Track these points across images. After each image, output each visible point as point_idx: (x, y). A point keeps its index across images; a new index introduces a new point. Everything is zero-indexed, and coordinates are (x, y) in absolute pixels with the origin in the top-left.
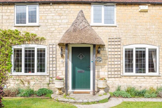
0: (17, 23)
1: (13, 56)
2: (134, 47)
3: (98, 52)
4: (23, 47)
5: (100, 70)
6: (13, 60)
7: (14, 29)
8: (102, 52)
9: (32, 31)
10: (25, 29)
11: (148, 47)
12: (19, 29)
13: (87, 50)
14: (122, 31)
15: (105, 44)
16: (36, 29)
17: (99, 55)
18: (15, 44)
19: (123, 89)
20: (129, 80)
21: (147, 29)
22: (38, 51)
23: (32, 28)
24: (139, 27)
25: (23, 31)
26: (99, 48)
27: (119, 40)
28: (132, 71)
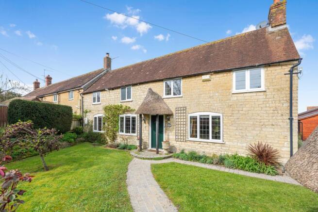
0: (122, 100)
1: (120, 121)
2: (197, 115)
3: (169, 120)
4: (124, 116)
5: (170, 134)
6: (119, 125)
7: (120, 104)
8: (171, 119)
9: (129, 105)
10: (125, 103)
11: (211, 115)
12: (122, 104)
13: (161, 118)
14: (187, 101)
15: (174, 112)
16: (131, 103)
17: (169, 122)
18: (121, 114)
19: (187, 152)
20: (193, 144)
21: (210, 97)
22: (132, 118)
23: (128, 103)
24: (203, 95)
25: (124, 105)
26: (169, 116)
27: (185, 108)
28: (196, 137)
